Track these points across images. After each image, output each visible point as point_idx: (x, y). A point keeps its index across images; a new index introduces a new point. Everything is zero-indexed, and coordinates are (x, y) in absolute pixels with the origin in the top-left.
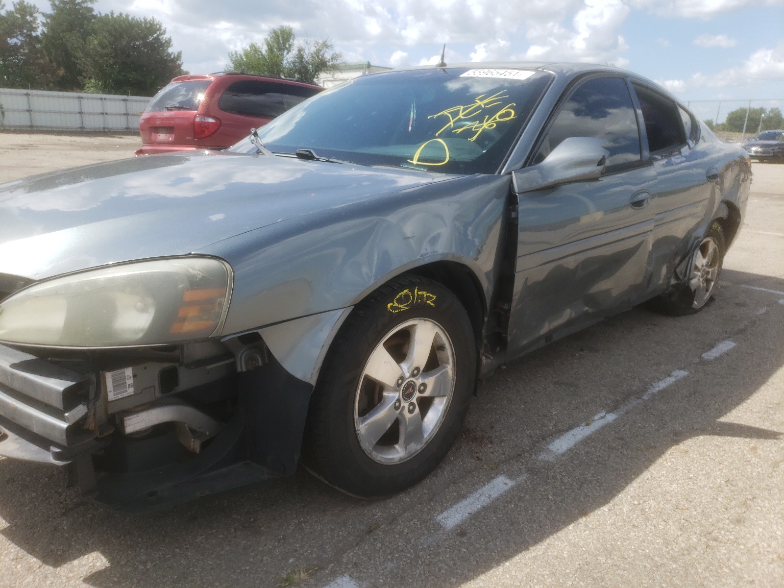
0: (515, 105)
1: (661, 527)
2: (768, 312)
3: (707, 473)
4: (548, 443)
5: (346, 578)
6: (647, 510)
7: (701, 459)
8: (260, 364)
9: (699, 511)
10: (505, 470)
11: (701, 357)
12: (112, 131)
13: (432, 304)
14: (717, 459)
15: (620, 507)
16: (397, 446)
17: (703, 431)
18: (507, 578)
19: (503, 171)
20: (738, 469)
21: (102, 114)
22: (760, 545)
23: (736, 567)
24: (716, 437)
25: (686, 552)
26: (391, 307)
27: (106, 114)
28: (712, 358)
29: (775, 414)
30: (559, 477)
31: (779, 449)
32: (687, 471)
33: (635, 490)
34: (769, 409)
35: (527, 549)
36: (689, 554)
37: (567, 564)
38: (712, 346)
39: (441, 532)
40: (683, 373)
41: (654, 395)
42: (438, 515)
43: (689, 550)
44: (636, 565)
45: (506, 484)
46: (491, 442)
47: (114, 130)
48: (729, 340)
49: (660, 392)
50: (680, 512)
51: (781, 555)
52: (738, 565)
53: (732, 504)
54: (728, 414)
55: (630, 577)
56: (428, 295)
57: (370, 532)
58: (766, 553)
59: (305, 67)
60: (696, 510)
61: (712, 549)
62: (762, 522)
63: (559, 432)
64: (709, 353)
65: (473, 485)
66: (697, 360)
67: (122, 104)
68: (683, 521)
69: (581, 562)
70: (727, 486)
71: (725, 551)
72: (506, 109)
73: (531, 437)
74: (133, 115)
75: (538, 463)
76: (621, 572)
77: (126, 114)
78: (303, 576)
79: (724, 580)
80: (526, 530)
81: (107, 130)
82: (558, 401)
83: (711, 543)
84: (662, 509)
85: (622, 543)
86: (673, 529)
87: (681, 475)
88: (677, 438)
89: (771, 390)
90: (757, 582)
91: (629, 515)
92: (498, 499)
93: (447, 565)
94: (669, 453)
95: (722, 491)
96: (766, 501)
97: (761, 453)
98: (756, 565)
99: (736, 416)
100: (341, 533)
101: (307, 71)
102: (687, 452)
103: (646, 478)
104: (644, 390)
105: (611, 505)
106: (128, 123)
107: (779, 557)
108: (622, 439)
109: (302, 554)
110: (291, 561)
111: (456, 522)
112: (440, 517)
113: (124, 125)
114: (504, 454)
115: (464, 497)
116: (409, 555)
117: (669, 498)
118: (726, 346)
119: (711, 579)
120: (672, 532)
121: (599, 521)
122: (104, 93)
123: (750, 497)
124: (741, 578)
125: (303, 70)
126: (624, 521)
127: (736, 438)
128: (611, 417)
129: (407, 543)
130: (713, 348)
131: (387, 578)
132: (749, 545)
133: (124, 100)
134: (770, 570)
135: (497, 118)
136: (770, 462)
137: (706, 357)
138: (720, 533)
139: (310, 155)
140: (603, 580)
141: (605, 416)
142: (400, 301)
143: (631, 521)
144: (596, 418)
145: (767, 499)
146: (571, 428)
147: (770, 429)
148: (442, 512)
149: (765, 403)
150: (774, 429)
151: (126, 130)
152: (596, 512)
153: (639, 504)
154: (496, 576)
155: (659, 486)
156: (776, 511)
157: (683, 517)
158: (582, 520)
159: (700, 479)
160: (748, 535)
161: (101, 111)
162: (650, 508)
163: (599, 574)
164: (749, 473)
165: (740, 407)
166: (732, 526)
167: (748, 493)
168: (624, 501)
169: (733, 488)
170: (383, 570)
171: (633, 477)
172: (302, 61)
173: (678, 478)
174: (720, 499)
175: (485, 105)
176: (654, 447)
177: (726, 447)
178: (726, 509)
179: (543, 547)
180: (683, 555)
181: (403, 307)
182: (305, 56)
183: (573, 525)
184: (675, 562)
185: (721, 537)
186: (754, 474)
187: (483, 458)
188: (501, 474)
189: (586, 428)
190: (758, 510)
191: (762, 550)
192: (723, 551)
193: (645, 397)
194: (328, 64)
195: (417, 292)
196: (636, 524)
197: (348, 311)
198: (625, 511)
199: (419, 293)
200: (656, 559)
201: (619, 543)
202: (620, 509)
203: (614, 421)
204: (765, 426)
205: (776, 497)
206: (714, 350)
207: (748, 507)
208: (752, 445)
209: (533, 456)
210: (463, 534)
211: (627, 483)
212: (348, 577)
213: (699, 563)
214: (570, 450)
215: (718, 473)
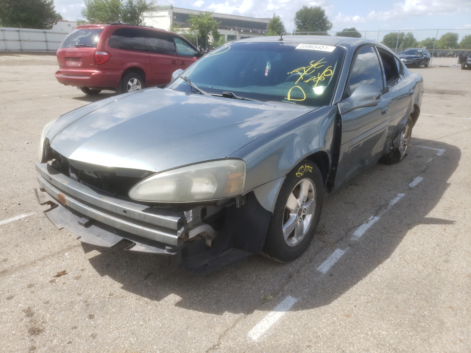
0: (331, 67)
1: (415, 266)
2: (433, 160)
3: (428, 242)
4: (353, 232)
5: (290, 297)
6: (407, 260)
7: (423, 236)
8: (244, 204)
9: (429, 258)
10: (338, 246)
11: (408, 186)
12: (11, 51)
13: (311, 172)
14: (430, 235)
15: (395, 259)
16: (293, 238)
17: (420, 222)
18: (358, 292)
19: (333, 103)
20: (440, 239)
21: (4, 40)
22: (458, 271)
23: (451, 281)
24: (427, 225)
25: (428, 276)
26: (298, 174)
27: (6, 40)
28: (414, 186)
29: (449, 212)
30: (363, 247)
31: (456, 229)
32: (418, 242)
33: (399, 251)
34: (446, 210)
35: (362, 279)
36: (430, 276)
37: (381, 284)
38: (412, 180)
39: (322, 275)
40: (402, 195)
41: (393, 207)
42: (317, 268)
43: (430, 274)
44: (410, 282)
45: (341, 252)
46: (326, 234)
47: (12, 51)
48: (419, 176)
49: (396, 204)
50: (421, 259)
51: (468, 274)
52: (451, 279)
53: (442, 254)
54: (429, 214)
55: (409, 287)
56: (310, 167)
57: (290, 277)
58: (461, 274)
59: (134, 9)
60: (427, 258)
61: (439, 274)
62: (456, 261)
63: (356, 227)
64: (411, 184)
65: (327, 254)
66: (407, 188)
67: (17, 33)
68: (423, 263)
69: (386, 283)
70: (437, 247)
71: (444, 274)
72: (328, 69)
73: (343, 230)
74: (24, 41)
75: (352, 242)
76: (404, 286)
77: (20, 40)
78: (271, 297)
79: (447, 286)
80: (358, 272)
81: (7, 51)
82: (349, 212)
83: (437, 271)
84: (413, 258)
85: (401, 274)
86: (420, 267)
87: (416, 243)
88: (410, 226)
89: (445, 201)
90: (461, 286)
91: (400, 262)
92: (340, 259)
93: (331, 288)
94: (408, 234)
95: (436, 249)
96: (456, 252)
97: (448, 231)
98: (459, 279)
99: (433, 214)
100: (278, 279)
101: (135, 11)
102: (416, 233)
103: (402, 246)
104: (388, 204)
105: (390, 258)
106: (21, 46)
107: (467, 275)
108: (385, 228)
109: (265, 288)
110: (262, 291)
111: (327, 270)
112: (318, 269)
113: (19, 48)
114: (334, 239)
115: (325, 259)
116: (312, 286)
117: (415, 254)
118: (418, 180)
119: (442, 286)
120: (420, 268)
121: (388, 266)
122: (4, 26)
123: (448, 251)
124: (454, 285)
125: (133, 11)
126: (398, 265)
127: (435, 225)
128: (377, 218)
129: (309, 281)
130: (413, 181)
131: (307, 296)
132: (454, 271)
133: (18, 31)
134: (465, 281)
135: (324, 74)
136: (453, 235)
137: (411, 186)
138: (440, 267)
139: (231, 95)
140: (398, 289)
141: (373, 218)
142: (300, 172)
143: (402, 265)
144: (370, 219)
145: (456, 251)
146: (360, 225)
147: (449, 220)
148: (318, 266)
149: (444, 208)
150: (451, 219)
151: (20, 51)
152: (385, 262)
153: (402, 257)
154: (353, 291)
155: (409, 249)
156: (461, 256)
157: (423, 262)
158: (381, 266)
159: (425, 245)
160: (452, 267)
161: (3, 39)
162: (408, 258)
163: (395, 287)
164: (445, 241)
165: (433, 210)
166: (444, 264)
167: (447, 249)
168: (396, 256)
169: (440, 248)
170: (304, 292)
171: (396, 245)
172: (131, 5)
173: (415, 244)
174: (436, 253)
175: (316, 66)
176: (401, 232)
177: (432, 229)
178: (440, 257)
179: (368, 278)
180: (427, 277)
181: (301, 174)
182: (133, 2)
183: (377, 268)
184: (425, 280)
185: (441, 269)
186: (448, 241)
187: (326, 241)
188: (337, 248)
189: (367, 224)
190: (453, 256)
191: (459, 273)
192: (443, 274)
193: (389, 208)
194: (148, 7)
195: (306, 166)
196: (404, 266)
197: (284, 178)
198: (397, 260)
199: (307, 167)
200: (417, 279)
201: (399, 274)
202: (396, 260)
203: (379, 220)
204: (447, 218)
205: (459, 250)
206: (414, 182)
207: (449, 255)
208: (443, 228)
209: (348, 239)
210: (331, 275)
211: (394, 249)
212: (290, 296)
213: (435, 280)
214: (364, 235)
215: (432, 241)
